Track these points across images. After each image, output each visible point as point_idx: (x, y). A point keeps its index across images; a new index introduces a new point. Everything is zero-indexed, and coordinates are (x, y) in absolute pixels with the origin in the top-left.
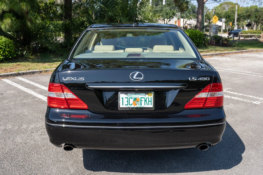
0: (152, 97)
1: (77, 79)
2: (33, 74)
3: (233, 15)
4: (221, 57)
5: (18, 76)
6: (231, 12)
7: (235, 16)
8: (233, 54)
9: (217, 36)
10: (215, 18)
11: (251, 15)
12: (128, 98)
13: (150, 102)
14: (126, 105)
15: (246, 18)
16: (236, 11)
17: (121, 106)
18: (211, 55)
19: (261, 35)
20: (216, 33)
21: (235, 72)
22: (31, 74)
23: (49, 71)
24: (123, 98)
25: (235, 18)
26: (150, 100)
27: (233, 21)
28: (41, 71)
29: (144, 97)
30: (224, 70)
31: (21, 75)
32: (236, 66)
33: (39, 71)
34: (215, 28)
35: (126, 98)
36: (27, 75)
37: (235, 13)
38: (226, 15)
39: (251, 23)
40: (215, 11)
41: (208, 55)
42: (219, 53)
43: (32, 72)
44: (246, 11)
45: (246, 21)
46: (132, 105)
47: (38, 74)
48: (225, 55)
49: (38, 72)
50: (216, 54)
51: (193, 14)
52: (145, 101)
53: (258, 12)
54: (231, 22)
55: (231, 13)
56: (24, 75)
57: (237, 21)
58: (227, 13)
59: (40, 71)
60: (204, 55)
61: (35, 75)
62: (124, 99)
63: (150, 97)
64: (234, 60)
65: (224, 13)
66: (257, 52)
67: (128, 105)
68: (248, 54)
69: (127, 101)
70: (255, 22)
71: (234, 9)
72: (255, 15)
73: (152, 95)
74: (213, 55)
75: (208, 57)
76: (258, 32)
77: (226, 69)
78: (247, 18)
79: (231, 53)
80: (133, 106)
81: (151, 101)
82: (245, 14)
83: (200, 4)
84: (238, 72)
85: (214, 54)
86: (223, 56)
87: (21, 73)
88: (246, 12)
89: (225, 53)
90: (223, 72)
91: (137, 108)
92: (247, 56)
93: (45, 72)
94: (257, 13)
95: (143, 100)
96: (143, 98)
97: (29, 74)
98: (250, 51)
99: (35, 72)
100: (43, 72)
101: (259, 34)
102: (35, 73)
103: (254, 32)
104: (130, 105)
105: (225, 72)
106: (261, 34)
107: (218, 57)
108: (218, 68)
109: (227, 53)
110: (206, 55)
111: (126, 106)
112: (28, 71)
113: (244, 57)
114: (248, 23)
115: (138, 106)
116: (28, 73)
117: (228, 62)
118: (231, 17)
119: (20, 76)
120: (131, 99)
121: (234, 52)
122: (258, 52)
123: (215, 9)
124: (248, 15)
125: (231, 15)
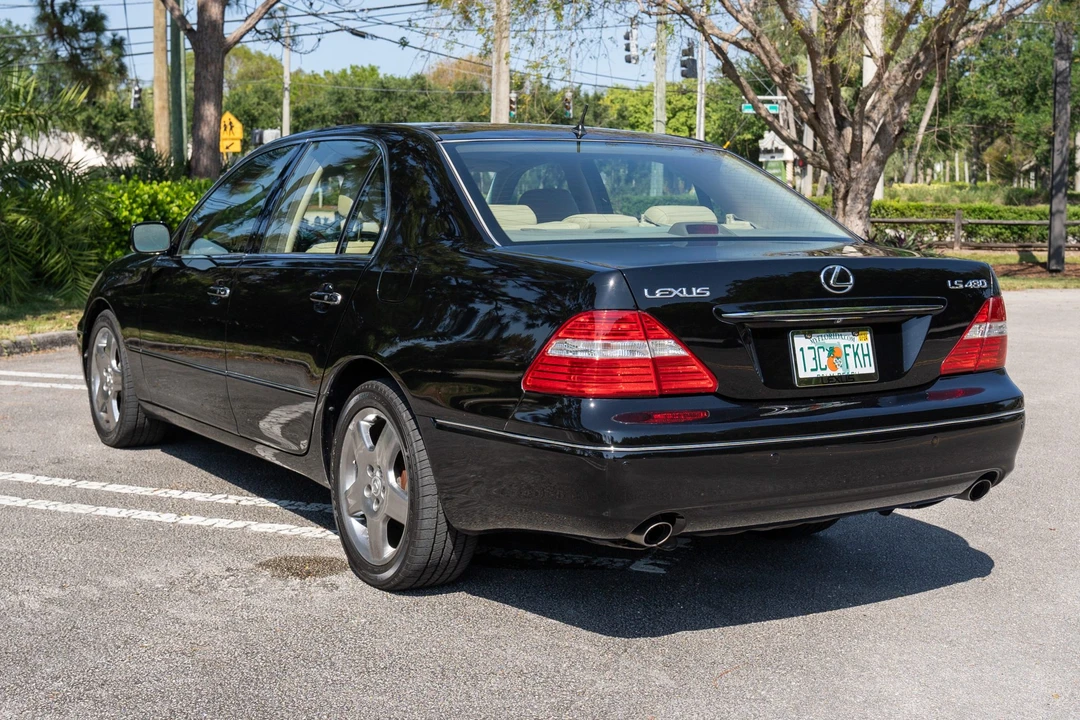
0: (869, 341)
1: (689, 292)
6: (259, 98)
12: (813, 348)
13: (867, 358)
14: (812, 370)
17: (802, 375)
24: (802, 349)
26: (866, 352)
29: (851, 343)
35: (809, 348)
37: (279, 104)
44: (333, 93)
46: (825, 369)
52: (856, 354)
53: (390, 99)
55: (260, 104)
62: (805, 350)
63: (864, 343)
67: (816, 370)
69: (814, 359)
73: (869, 336)
80: (828, 373)
81: (868, 355)
82: (330, 110)
83: (209, 50)
88: (335, 97)
91: (839, 378)
94: (387, 106)
95: (849, 351)
96: (849, 346)
104: (822, 369)
111: (814, 375)
115: (840, 371)
120: (821, 350)
124: (346, 113)
125: (260, 115)
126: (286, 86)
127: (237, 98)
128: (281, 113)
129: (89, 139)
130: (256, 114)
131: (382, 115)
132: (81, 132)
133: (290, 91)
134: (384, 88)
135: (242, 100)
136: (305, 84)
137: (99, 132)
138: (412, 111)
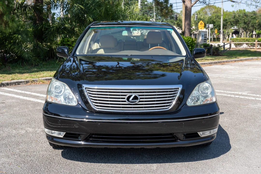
2: (18, 85)
3: (218, 21)
4: (221, 65)
5: (2, 87)
6: (216, 17)
7: (221, 22)
8: (232, 62)
9: (206, 44)
10: (201, 24)
11: (239, 21)
15: (233, 24)
16: (222, 16)
18: (209, 63)
19: (255, 43)
20: (205, 41)
21: (246, 78)
22: (16, 85)
23: (37, 82)
25: (221, 24)
27: (219, 28)
28: (28, 81)
30: (233, 77)
31: (5, 85)
32: (244, 73)
33: (25, 80)
34: (203, 35)
36: (12, 86)
37: (220, 19)
38: (210, 21)
39: (238, 30)
40: (197, 17)
41: (206, 63)
42: (218, 62)
43: (17, 82)
45: (233, 28)
47: (25, 85)
48: (225, 64)
49: (24, 82)
50: (214, 62)
51: (171, 20)
53: (246, 17)
54: (216, 28)
55: (216, 19)
56: (8, 85)
57: (223, 28)
58: (211, 19)
59: (26, 82)
60: (202, 64)
61: (20, 85)
64: (238, 67)
65: (207, 18)
66: (257, 60)
68: (249, 62)
70: (243, 28)
71: (219, 14)
72: (243, 21)
74: (211, 63)
75: (207, 66)
76: (252, 39)
77: (235, 76)
78: (235, 24)
79: (230, 62)
84: (250, 78)
85: (213, 62)
86: (223, 64)
87: (5, 83)
88: (233, 17)
89: (224, 62)
90: (233, 78)
92: (249, 64)
93: (32, 82)
97: (14, 84)
98: (250, 59)
99: (21, 82)
100: (30, 83)
101: (252, 42)
102: (21, 84)
103: (247, 40)
105: (235, 78)
106: (255, 41)
107: (218, 65)
108: (225, 75)
109: (227, 62)
110: (204, 64)
112: (13, 81)
113: (247, 65)
114: (234, 30)
116: (12, 83)
117: (232, 69)
118: (216, 23)
119: (3, 86)
121: (233, 61)
122: (259, 60)
123: (196, 13)
124: (236, 20)
125: (216, 21)
126: (222, 14)
127: (210, 17)
128: (221, 21)
129: (178, 27)
130: (215, 21)
131: (244, 21)
132: (176, 26)
133: (223, 16)
134: (245, 14)
135: (212, 18)
136: (228, 14)
137: (180, 26)
138: (252, 19)
